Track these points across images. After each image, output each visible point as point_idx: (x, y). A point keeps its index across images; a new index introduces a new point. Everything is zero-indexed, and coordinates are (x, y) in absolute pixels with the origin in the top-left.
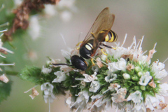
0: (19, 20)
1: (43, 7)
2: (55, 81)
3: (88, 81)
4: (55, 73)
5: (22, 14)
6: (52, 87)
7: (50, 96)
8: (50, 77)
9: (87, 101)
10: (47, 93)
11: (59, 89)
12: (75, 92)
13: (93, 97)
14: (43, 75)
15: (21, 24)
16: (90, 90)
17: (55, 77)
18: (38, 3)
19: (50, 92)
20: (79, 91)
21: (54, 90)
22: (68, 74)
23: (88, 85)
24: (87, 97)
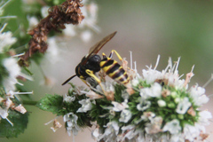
0: (36, 42)
1: (64, 28)
2: (80, 110)
3: (118, 110)
4: (80, 102)
5: (40, 36)
6: (77, 117)
7: (74, 128)
8: (75, 106)
9: (117, 133)
10: (70, 125)
11: (84, 120)
12: (103, 124)
13: (124, 128)
14: (65, 104)
15: (39, 46)
16: (120, 120)
17: (80, 106)
18: (58, 23)
19: (74, 123)
20: (108, 121)
21: (79, 121)
22: (94, 102)
23: (118, 114)
24: (117, 128)
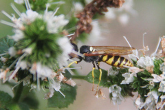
0: (82, 24)
1: (106, 11)
2: (123, 82)
3: (157, 81)
4: (123, 75)
5: (85, 18)
6: (120, 89)
7: (118, 98)
8: (118, 79)
9: (156, 101)
10: (114, 95)
11: (127, 91)
12: (144, 94)
13: (162, 97)
14: (110, 78)
15: (85, 28)
16: (159, 90)
17: (123, 78)
18: (102, 7)
19: (118, 94)
20: (148, 91)
21: (122, 92)
22: (136, 76)
23: (157, 85)
24: (156, 97)
